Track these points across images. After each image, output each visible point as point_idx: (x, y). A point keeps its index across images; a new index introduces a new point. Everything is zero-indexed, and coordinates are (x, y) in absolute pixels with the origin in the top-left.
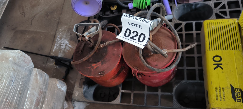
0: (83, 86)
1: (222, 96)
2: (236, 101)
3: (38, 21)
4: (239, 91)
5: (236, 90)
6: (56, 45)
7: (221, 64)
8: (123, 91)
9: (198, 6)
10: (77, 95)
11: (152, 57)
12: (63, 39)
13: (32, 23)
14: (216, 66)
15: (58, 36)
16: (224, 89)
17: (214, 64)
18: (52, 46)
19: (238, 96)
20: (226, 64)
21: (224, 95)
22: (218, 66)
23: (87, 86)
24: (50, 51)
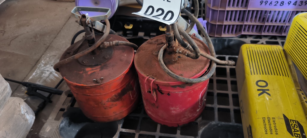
0: (62, 119)
1: (273, 128)
2: (293, 136)
3: (20, 42)
4: (296, 123)
5: (292, 121)
6: (36, 72)
7: (268, 90)
8: (124, 130)
9: (232, 43)
10: (48, 131)
11: (176, 64)
12: (48, 66)
13: (10, 44)
14: (261, 91)
15: (43, 62)
16: (274, 119)
17: (258, 90)
18: (29, 72)
19: (295, 129)
20: (274, 89)
21: (275, 127)
22: (264, 91)
23: (67, 120)
24: (25, 78)
